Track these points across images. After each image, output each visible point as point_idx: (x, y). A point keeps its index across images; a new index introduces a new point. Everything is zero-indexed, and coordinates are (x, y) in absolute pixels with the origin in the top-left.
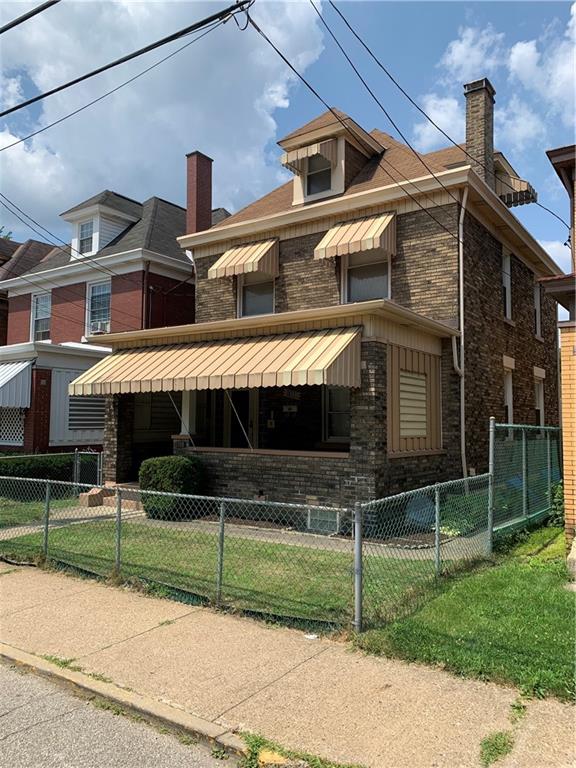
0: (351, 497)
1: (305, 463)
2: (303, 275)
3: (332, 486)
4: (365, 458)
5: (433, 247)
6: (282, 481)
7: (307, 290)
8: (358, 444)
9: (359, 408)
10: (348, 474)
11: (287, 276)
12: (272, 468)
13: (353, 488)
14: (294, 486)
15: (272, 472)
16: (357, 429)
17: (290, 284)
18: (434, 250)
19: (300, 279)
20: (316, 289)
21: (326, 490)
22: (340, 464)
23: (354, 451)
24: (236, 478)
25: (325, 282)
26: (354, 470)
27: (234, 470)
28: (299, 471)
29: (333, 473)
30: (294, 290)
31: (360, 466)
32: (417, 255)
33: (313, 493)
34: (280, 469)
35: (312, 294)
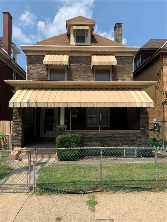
0: (141, 145)
1: (122, 134)
2: (79, 69)
3: (133, 141)
4: (145, 131)
5: (125, 68)
6: (113, 141)
7: (81, 75)
8: (143, 127)
9: (143, 115)
10: (139, 137)
11: (72, 69)
12: (108, 137)
13: (142, 141)
14: (118, 142)
15: (108, 138)
16: (142, 122)
17: (73, 72)
18: (125, 69)
19: (77, 71)
20: (84, 75)
21: (131, 143)
22: (136, 134)
23: (141, 129)
24: (91, 141)
25: (88, 73)
26: (142, 136)
27: (91, 138)
28: (120, 137)
29: (134, 137)
30: (75, 74)
31: (144, 134)
32: (120, 70)
33: (126, 144)
34: (112, 137)
35: (82, 76)
